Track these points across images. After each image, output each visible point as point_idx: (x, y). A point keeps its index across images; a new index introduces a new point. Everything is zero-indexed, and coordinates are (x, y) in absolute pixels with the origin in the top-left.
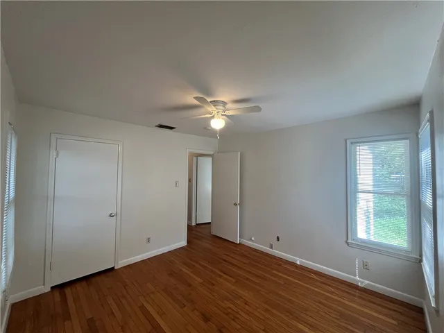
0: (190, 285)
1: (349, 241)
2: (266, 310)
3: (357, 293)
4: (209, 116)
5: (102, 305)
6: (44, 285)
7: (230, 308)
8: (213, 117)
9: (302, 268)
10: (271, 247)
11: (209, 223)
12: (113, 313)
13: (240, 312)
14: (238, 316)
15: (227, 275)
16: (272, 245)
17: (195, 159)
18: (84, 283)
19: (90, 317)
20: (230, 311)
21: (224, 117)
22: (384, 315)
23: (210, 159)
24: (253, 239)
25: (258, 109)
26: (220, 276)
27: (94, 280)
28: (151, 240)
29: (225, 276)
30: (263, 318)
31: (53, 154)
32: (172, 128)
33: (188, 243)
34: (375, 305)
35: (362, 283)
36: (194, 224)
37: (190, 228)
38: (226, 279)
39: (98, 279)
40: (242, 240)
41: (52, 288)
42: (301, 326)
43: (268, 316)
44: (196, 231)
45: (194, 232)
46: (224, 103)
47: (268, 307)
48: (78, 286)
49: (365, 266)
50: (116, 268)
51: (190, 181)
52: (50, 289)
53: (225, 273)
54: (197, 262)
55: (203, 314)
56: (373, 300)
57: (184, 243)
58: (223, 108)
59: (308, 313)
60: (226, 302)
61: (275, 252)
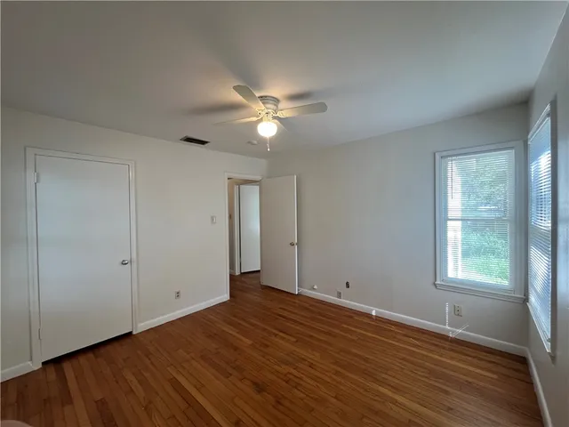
0: (236, 349)
1: (438, 282)
2: (337, 373)
3: (447, 345)
4: (255, 119)
5: (117, 382)
6: (31, 360)
7: (290, 374)
8: (261, 120)
9: (379, 319)
10: (339, 295)
11: (258, 271)
12: (132, 390)
13: (305, 378)
14: (301, 382)
15: (284, 333)
16: (340, 293)
17: (236, 188)
18: (91, 355)
19: (100, 398)
20: (291, 377)
21: (276, 121)
22: (482, 369)
23: (256, 188)
24: (315, 287)
25: (322, 108)
26: (276, 335)
27: (103, 350)
28: (181, 294)
29: (281, 334)
30: (334, 383)
31: (31, 177)
32: (203, 143)
33: (231, 296)
34: (470, 358)
35: (453, 332)
36: (237, 273)
37: (232, 278)
38: (283, 338)
39: (109, 347)
40: (301, 290)
41: (43, 363)
42: (382, 389)
43: (339, 379)
44: (240, 282)
45: (238, 283)
46: (276, 101)
47: (339, 369)
48: (82, 359)
49: (457, 312)
50: (134, 333)
51: (231, 217)
52: (40, 366)
53: (281, 331)
54: (244, 320)
55: (255, 384)
56: (468, 353)
57: (225, 297)
58: (275, 107)
59: (389, 373)
60: (283, 366)
61: (344, 302)
